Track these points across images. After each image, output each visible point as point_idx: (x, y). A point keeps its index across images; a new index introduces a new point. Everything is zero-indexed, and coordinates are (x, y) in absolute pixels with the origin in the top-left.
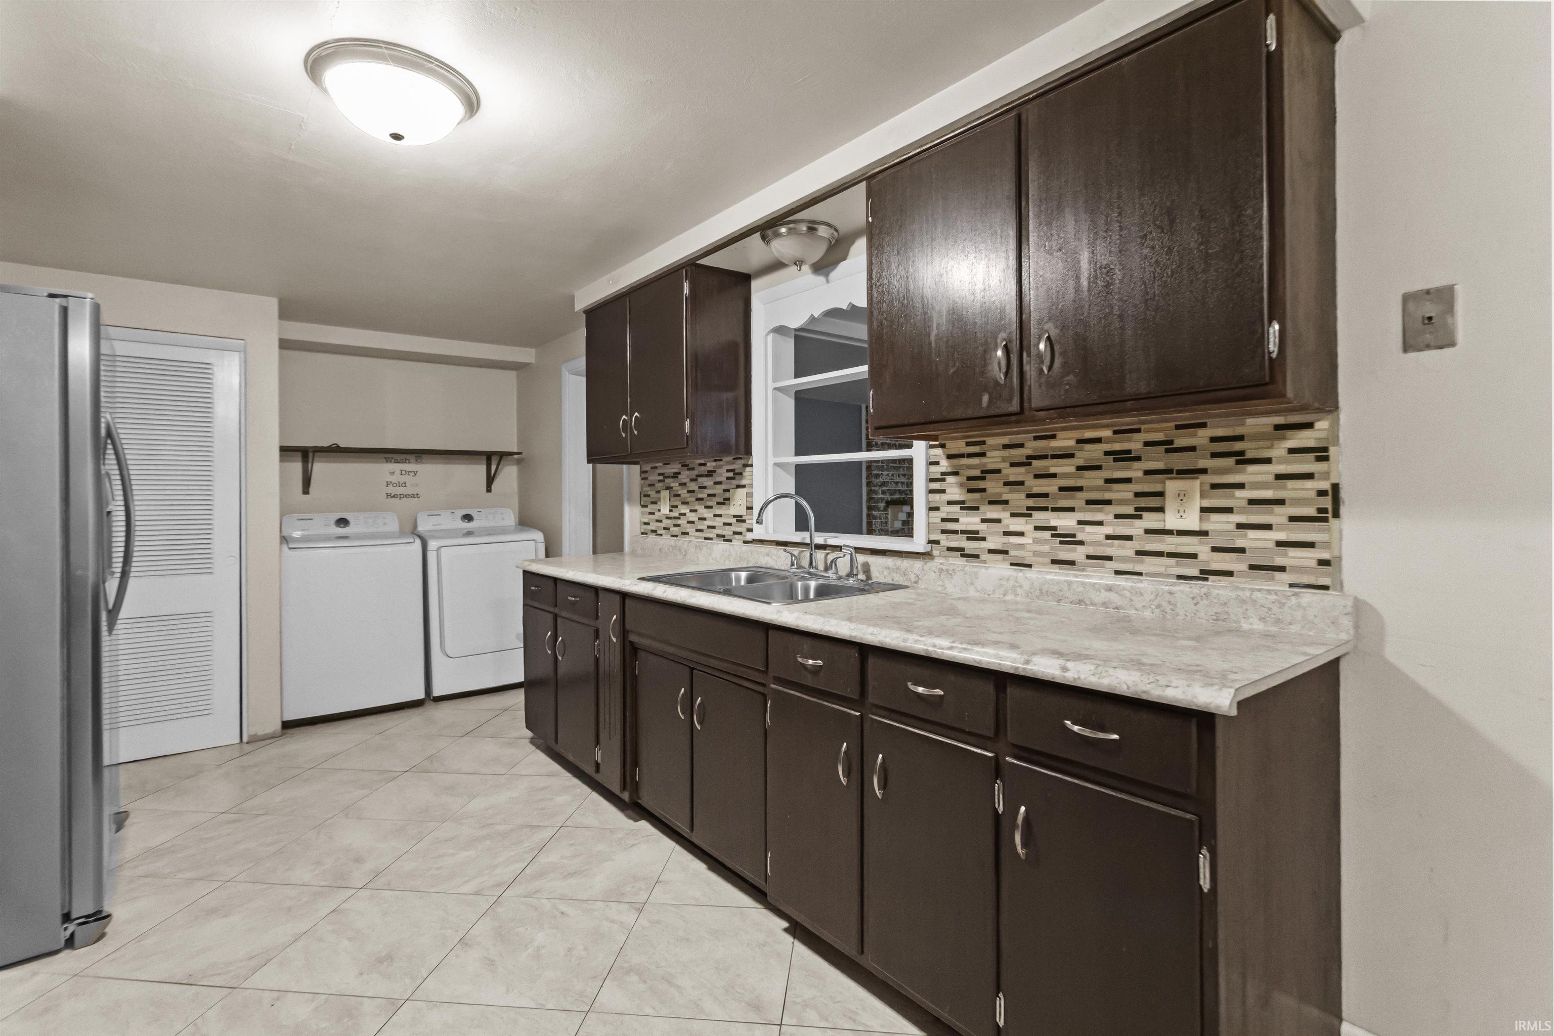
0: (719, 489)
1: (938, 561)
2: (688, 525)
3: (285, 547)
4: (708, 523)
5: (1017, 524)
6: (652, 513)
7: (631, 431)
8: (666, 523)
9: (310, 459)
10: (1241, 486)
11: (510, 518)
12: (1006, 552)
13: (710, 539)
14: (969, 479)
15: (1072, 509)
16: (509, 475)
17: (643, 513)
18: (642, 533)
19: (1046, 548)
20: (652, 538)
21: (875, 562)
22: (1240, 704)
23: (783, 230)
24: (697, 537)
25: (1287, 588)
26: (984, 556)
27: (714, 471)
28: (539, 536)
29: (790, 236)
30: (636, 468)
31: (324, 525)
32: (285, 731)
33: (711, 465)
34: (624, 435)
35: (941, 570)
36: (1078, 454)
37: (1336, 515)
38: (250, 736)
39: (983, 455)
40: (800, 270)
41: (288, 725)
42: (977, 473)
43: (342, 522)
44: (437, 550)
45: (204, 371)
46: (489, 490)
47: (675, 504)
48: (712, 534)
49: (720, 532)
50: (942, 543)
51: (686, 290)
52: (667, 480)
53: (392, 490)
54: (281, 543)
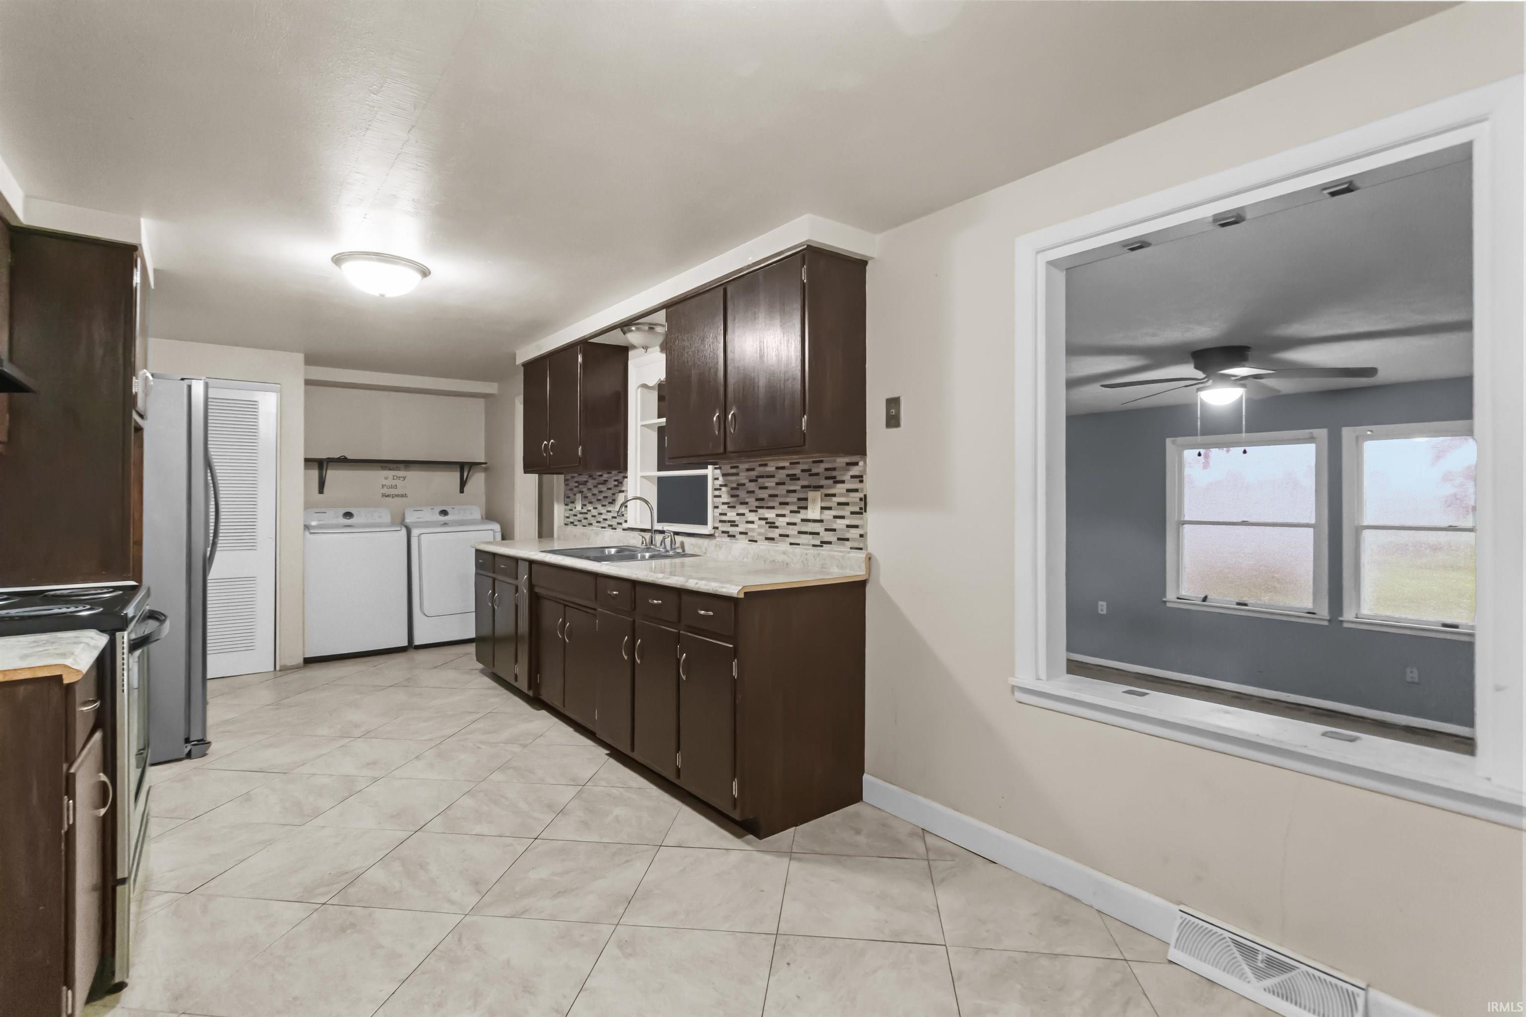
0: (609, 493)
1: (718, 539)
2: (592, 518)
3: (307, 533)
4: (603, 517)
5: (752, 517)
6: (571, 510)
7: (550, 454)
8: (580, 516)
9: (325, 467)
10: (834, 495)
11: (477, 513)
12: (746, 533)
13: (604, 528)
14: (732, 489)
15: (773, 508)
16: (477, 481)
17: (566, 510)
18: (566, 524)
19: (763, 530)
20: (570, 527)
21: (687, 541)
22: (746, 593)
23: (633, 328)
24: (597, 527)
25: (849, 550)
26: (738, 536)
27: (607, 481)
28: (497, 527)
29: (638, 332)
30: (562, 477)
31: (335, 517)
32: (306, 665)
33: (605, 476)
34: (545, 455)
35: (716, 545)
36: (777, 476)
37: (865, 511)
38: (281, 666)
39: (737, 474)
40: (646, 352)
41: (309, 661)
42: (735, 485)
43: (348, 515)
44: (418, 536)
45: (253, 405)
46: (462, 491)
47: (584, 503)
48: (605, 524)
49: (610, 523)
50: (720, 528)
51: (580, 359)
52: (581, 486)
53: (386, 491)
54: (305, 529)
